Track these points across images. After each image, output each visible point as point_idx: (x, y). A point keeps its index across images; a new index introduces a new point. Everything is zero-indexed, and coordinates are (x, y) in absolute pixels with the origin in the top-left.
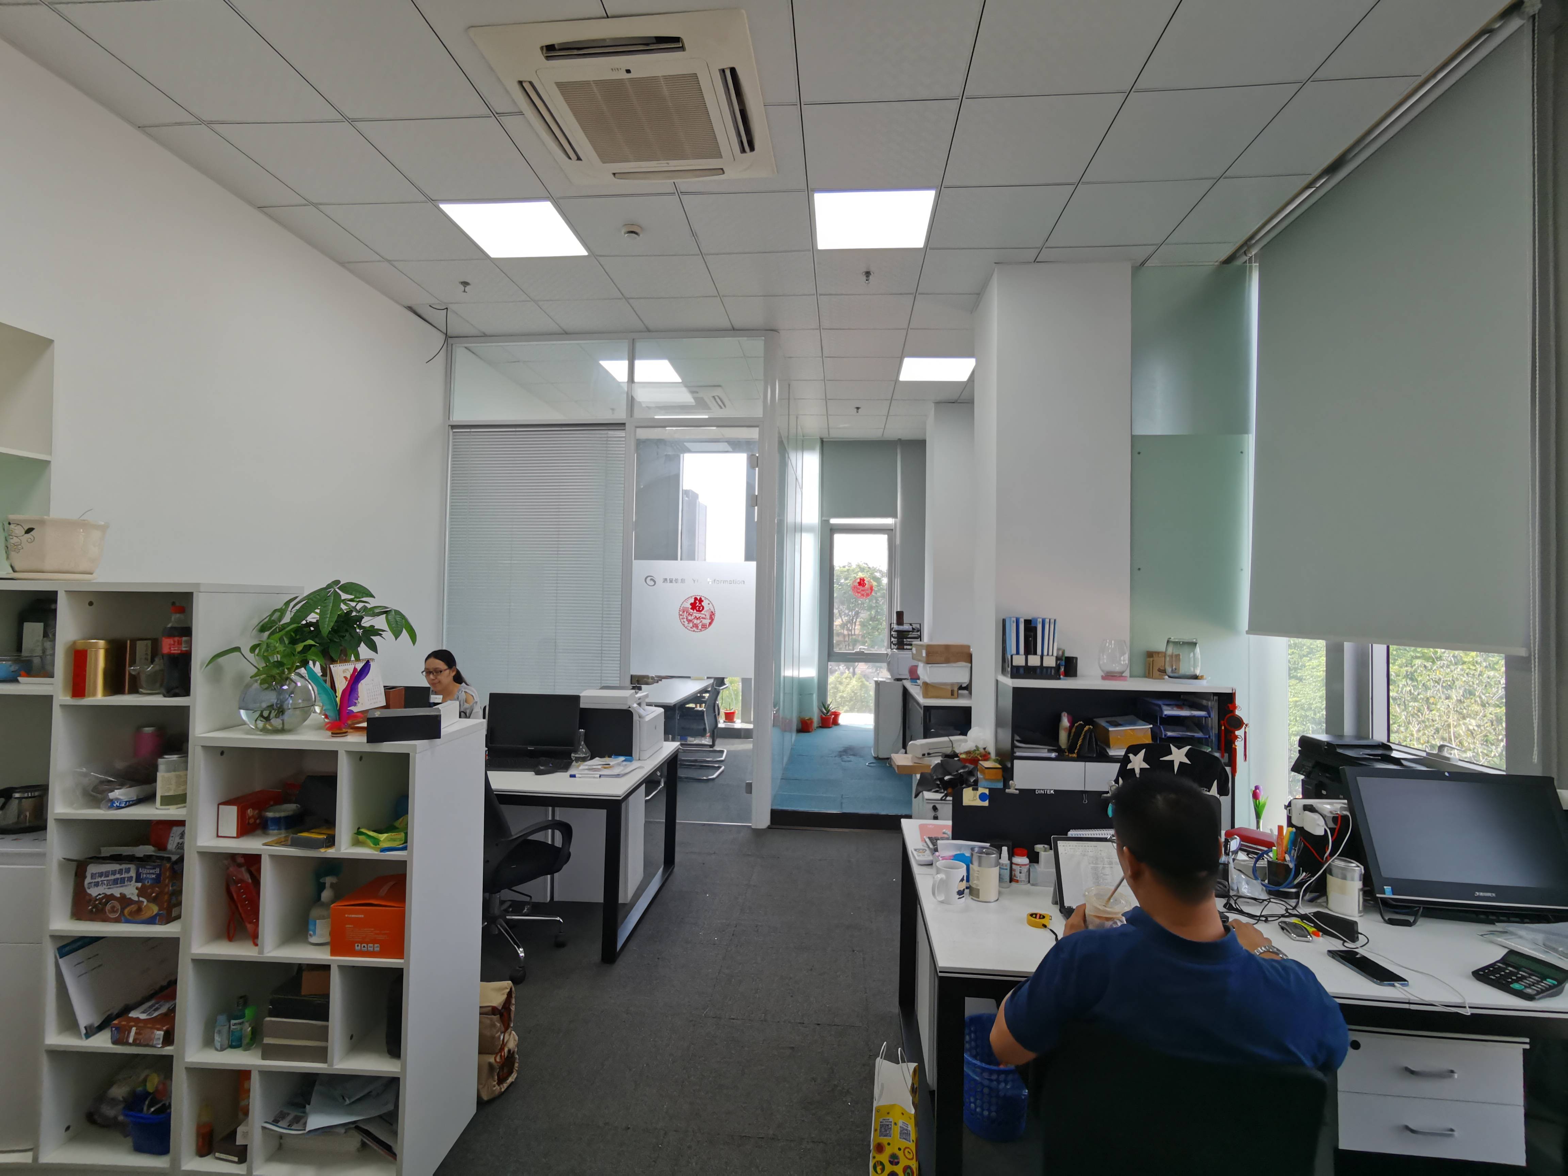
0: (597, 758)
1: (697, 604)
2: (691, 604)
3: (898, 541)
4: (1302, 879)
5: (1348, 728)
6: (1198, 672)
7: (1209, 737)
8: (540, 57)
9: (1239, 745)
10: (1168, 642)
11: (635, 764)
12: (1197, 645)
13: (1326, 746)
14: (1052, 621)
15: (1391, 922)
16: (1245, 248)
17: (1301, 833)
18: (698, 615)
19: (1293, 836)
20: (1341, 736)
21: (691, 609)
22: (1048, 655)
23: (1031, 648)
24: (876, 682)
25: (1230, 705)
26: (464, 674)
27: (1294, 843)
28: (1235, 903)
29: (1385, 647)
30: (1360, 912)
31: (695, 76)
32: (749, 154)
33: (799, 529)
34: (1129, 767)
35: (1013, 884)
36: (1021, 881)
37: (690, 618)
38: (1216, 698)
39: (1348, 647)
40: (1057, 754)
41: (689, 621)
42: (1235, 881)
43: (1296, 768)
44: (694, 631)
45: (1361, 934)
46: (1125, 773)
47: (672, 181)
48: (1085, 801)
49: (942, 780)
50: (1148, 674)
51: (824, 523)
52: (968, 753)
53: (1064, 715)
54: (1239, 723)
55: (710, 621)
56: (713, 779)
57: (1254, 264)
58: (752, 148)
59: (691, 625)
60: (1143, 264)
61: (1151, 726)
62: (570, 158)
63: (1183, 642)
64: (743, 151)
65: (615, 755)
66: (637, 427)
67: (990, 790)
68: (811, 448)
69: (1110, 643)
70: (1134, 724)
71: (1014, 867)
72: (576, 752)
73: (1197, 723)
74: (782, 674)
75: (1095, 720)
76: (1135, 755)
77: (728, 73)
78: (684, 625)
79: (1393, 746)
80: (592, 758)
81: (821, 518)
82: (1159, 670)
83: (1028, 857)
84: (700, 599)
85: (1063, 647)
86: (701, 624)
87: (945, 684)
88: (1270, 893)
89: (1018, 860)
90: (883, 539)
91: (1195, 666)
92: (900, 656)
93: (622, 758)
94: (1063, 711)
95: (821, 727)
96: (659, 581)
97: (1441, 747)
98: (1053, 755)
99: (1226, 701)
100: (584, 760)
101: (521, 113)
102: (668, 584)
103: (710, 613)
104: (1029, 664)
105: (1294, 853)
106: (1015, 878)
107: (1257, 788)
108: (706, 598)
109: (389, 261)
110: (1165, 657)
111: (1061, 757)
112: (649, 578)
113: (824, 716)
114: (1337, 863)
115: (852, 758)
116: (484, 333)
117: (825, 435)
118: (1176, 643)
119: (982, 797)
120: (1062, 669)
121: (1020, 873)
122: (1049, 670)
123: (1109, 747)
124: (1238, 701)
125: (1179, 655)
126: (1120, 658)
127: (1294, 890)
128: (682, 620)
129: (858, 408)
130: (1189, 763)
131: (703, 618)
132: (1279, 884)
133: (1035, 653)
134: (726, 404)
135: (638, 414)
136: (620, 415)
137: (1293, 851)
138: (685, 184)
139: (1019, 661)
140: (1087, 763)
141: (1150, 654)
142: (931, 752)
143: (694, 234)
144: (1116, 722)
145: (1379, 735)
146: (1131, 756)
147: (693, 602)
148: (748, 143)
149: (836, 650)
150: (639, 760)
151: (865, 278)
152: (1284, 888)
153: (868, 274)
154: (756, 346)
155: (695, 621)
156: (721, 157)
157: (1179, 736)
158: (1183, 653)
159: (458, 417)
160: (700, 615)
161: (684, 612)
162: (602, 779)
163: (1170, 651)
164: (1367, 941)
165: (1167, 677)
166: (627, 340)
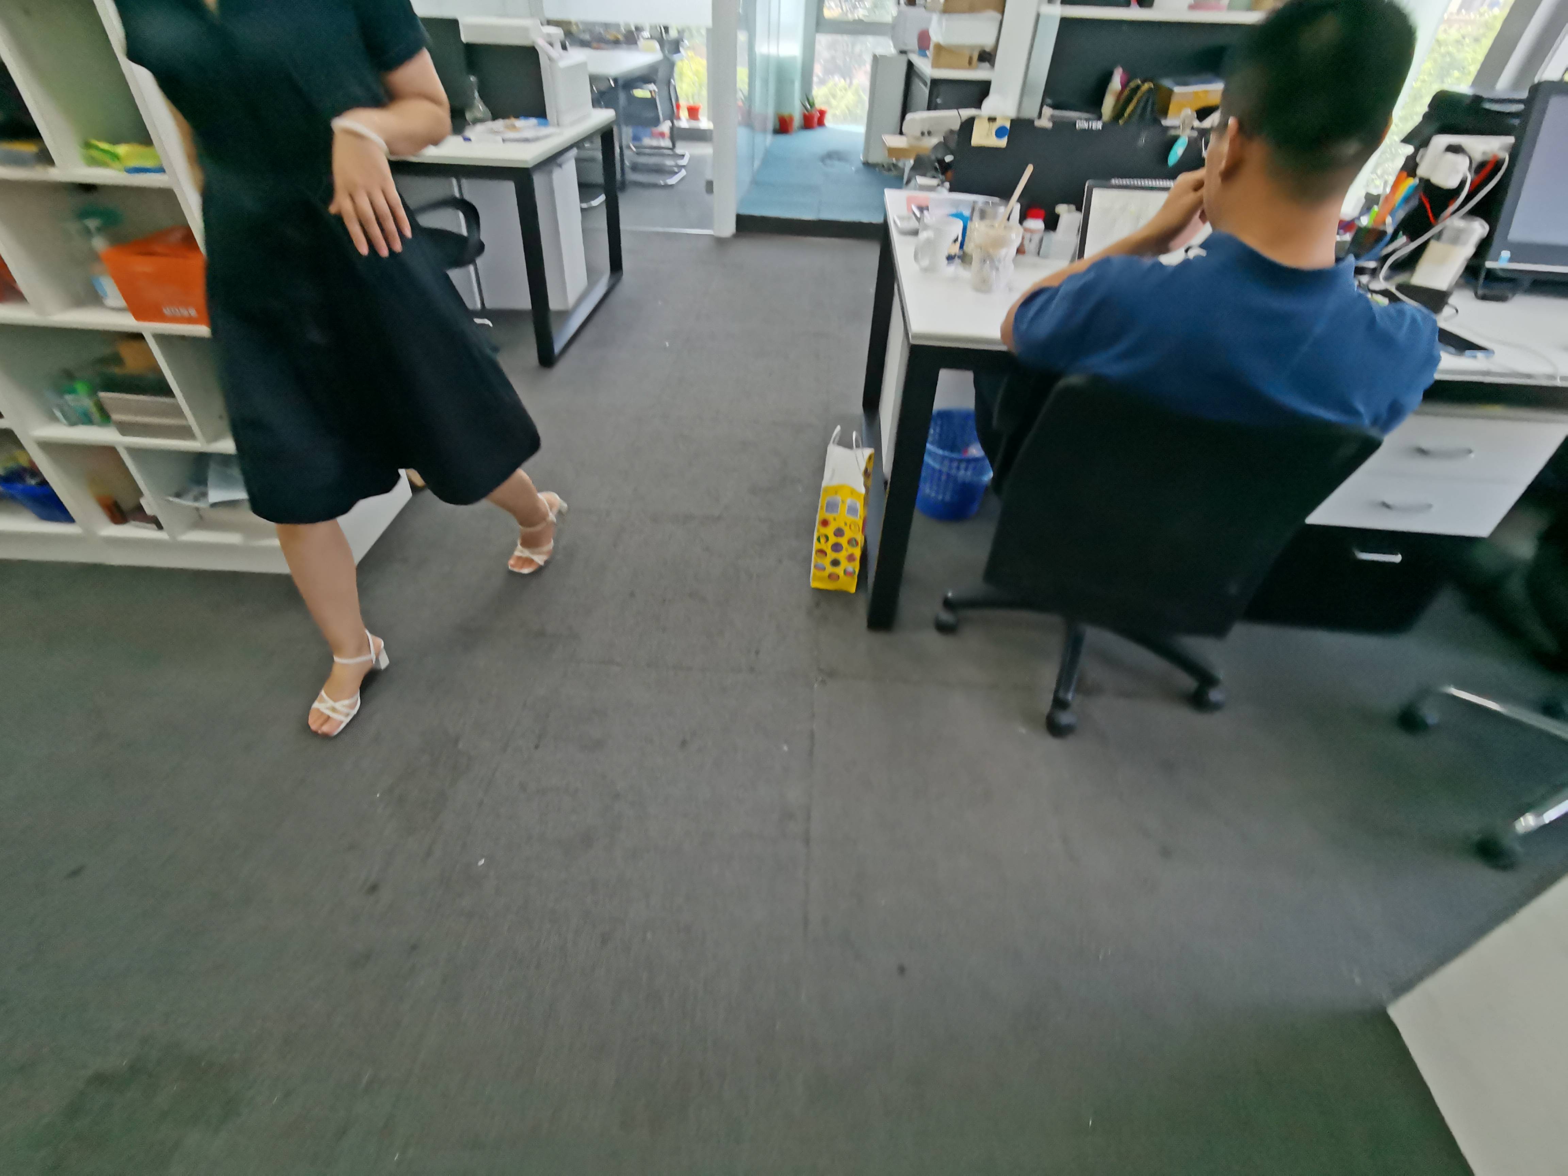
0: (500, 120)
4: (1394, 249)
5: (1504, 82)
11: (551, 131)
13: (1468, 99)
15: (1484, 298)
17: (1425, 186)
19: (1415, 188)
20: (1492, 90)
24: (874, 59)
27: (1407, 200)
43: (1409, 138)
45: (1449, 305)
49: (941, 161)
53: (1119, 70)
56: (672, 186)
65: (524, 117)
70: (1203, 82)
72: (472, 107)
75: (1157, 74)
80: (493, 119)
83: (1044, 221)
87: (964, 46)
89: (1031, 224)
93: (535, 121)
94: (1119, 63)
95: (803, 127)
100: (484, 121)
105: (1402, 213)
113: (808, 114)
114: (1456, 223)
115: (836, 162)
119: (1000, 133)
121: (1030, 241)
123: (1166, 115)
127: (1373, 265)
142: (933, 128)
144: (1184, 80)
149: (827, 16)
150: (558, 123)
162: (507, 142)
164: (1454, 315)
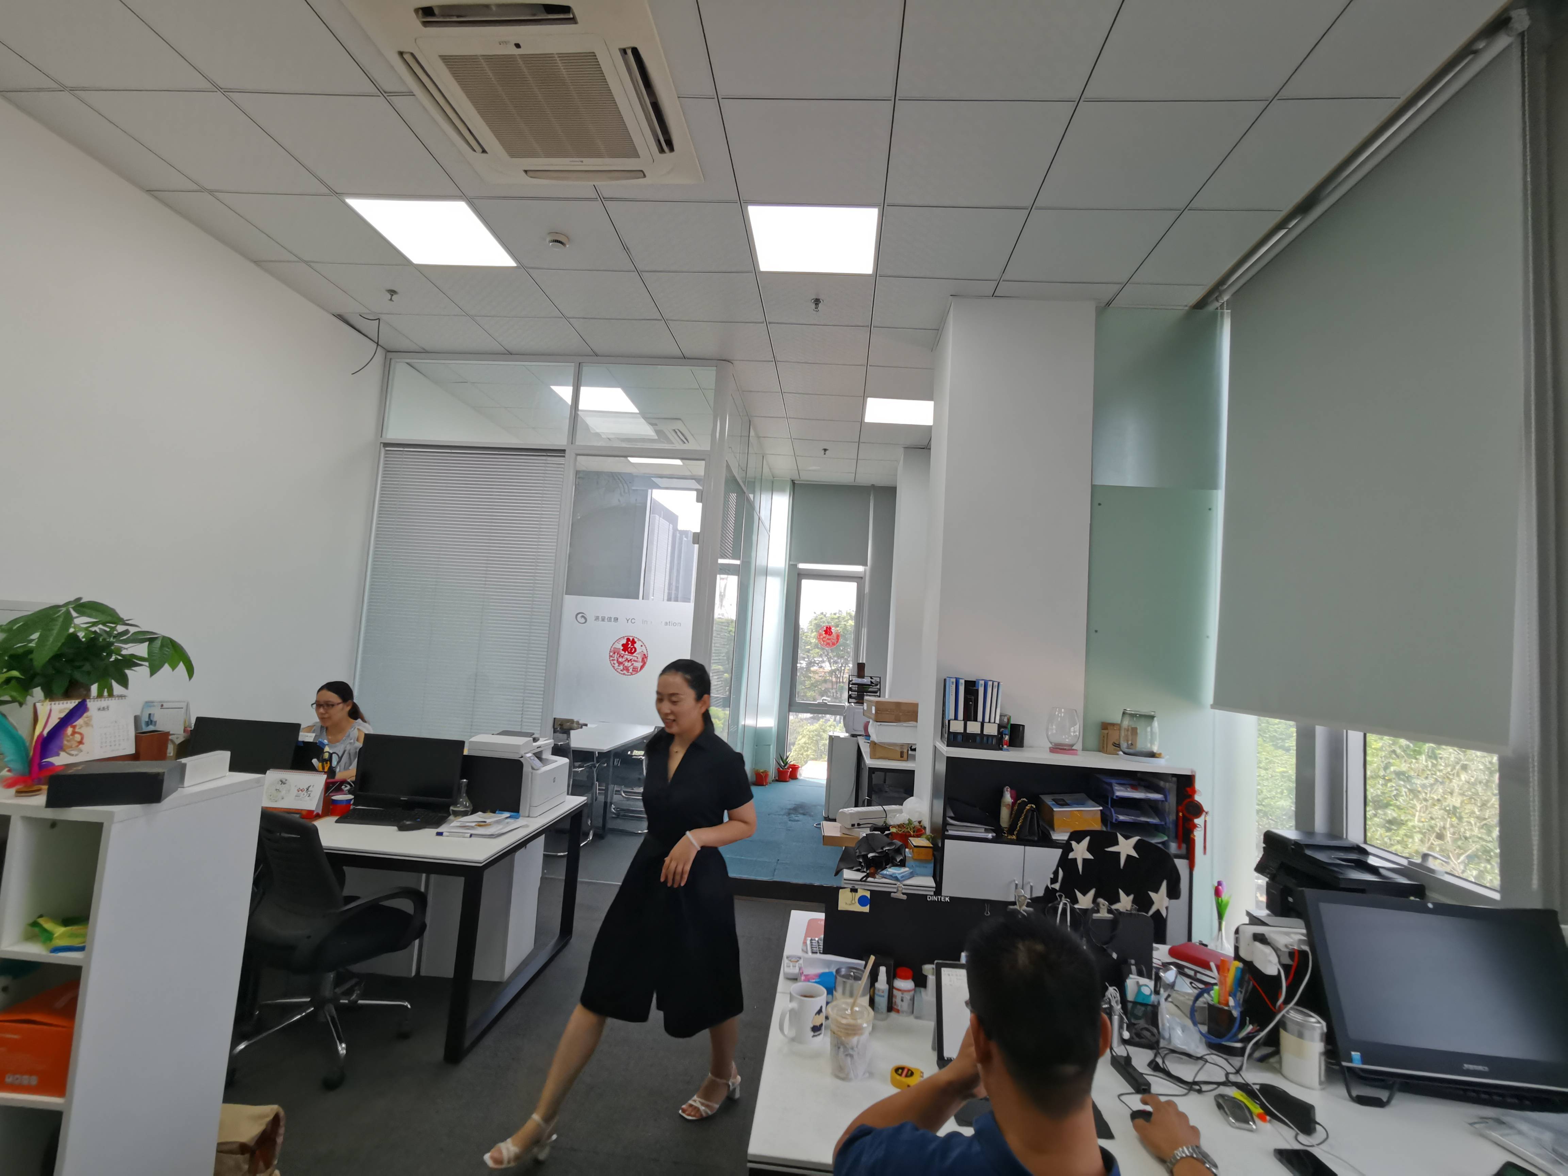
0: (480, 813)
1: (629, 646)
2: (623, 645)
3: (867, 590)
4: (1249, 1033)
5: (1320, 824)
6: (1155, 749)
7: (1166, 824)
8: (415, 22)
9: (1198, 835)
10: (1124, 713)
11: (521, 822)
12: (1155, 719)
13: (1293, 845)
14: (995, 684)
15: (1362, 1100)
16: (1217, 294)
17: (1249, 968)
18: (629, 657)
19: (1239, 973)
20: (1311, 833)
21: (623, 650)
22: (989, 722)
23: (970, 714)
24: (830, 737)
25: (1188, 789)
26: (363, 709)
27: (1240, 982)
28: (1164, 1062)
29: (1362, 734)
30: (1321, 1083)
31: (593, 55)
32: (668, 155)
33: (766, 572)
34: (1071, 856)
35: (893, 1015)
36: (903, 1012)
37: (620, 660)
38: (1174, 779)
39: (1320, 732)
40: (994, 835)
41: (620, 663)
42: (1167, 1028)
43: (1261, 868)
44: (624, 674)
45: (1319, 1124)
46: (1066, 863)
47: (592, 183)
48: (988, 913)
49: (865, 857)
50: (1102, 748)
51: (792, 567)
52: (900, 826)
53: (1007, 791)
54: (1198, 810)
55: (641, 664)
57: (1226, 311)
58: (672, 149)
59: (621, 667)
60: (1108, 304)
61: (1101, 808)
62: (475, 151)
63: (1139, 715)
64: (662, 151)
65: (500, 810)
66: (577, 455)
67: (872, 892)
68: (781, 490)
69: (1060, 712)
70: (1082, 804)
71: (895, 992)
72: (455, 804)
73: (1152, 807)
74: (742, 722)
75: (1040, 796)
76: (1078, 842)
77: (629, 52)
78: (613, 667)
79: (1369, 849)
80: (474, 812)
81: (790, 560)
82: (1115, 745)
83: (914, 980)
84: (633, 639)
85: (1008, 712)
86: (632, 667)
87: (895, 745)
88: (1211, 1046)
89: (899, 984)
90: (853, 586)
91: (1152, 743)
92: (857, 710)
93: (507, 814)
94: (1005, 786)
95: (777, 781)
96: (591, 619)
97: (1425, 856)
98: (990, 836)
99: (1185, 783)
100: (465, 814)
101: (411, 94)
102: (600, 622)
103: (643, 656)
104: (968, 731)
105: (1240, 996)
106: (895, 1007)
107: (1219, 883)
108: (639, 640)
109: (306, 262)
110: (1120, 730)
111: (999, 839)
112: (580, 615)
113: (781, 769)
114: (1292, 1014)
115: (801, 817)
116: (424, 349)
117: (796, 477)
118: (1132, 716)
119: (862, 901)
120: (1007, 738)
121: (902, 1000)
122: (990, 739)
123: (1053, 830)
124: (1198, 785)
125: (1136, 729)
126: (1070, 729)
127: (1239, 1045)
128: (612, 662)
129: (825, 450)
130: (1137, 856)
131: (634, 661)
132: (1220, 1036)
133: (975, 720)
134: (688, 438)
135: (580, 441)
136: (559, 440)
137: (1239, 994)
138: (609, 187)
139: (957, 727)
140: (1027, 848)
141: (1105, 726)
142: (861, 822)
143: (626, 248)
144: (1063, 800)
145: (1354, 836)
146: (1074, 843)
147: (625, 643)
148: (666, 143)
149: (798, 700)
150: (529, 817)
151: (814, 306)
152: (1229, 1040)
153: (817, 302)
154: (708, 375)
155: (626, 664)
156: (638, 156)
157: (1131, 821)
158: (1140, 726)
159: (393, 434)
160: (631, 657)
161: (614, 653)
162: (473, 838)
163: (1126, 723)
164: (1325, 1136)
165: (1121, 753)
166: (573, 364)
